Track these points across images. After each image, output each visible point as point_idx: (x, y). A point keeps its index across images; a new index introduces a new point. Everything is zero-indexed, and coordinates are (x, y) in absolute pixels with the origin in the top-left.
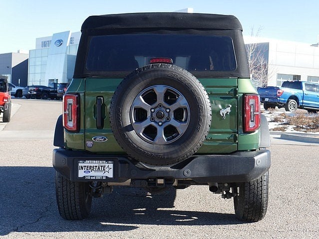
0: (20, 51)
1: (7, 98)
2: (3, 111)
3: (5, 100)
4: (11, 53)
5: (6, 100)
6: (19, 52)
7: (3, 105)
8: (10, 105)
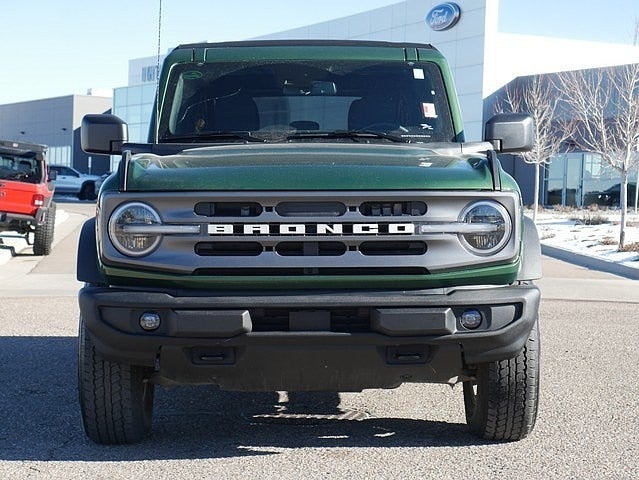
0: (93, 92)
1: (41, 198)
2: (33, 228)
3: (37, 202)
4: (72, 97)
5: (41, 203)
6: (89, 93)
7: (34, 214)
8: (51, 214)
